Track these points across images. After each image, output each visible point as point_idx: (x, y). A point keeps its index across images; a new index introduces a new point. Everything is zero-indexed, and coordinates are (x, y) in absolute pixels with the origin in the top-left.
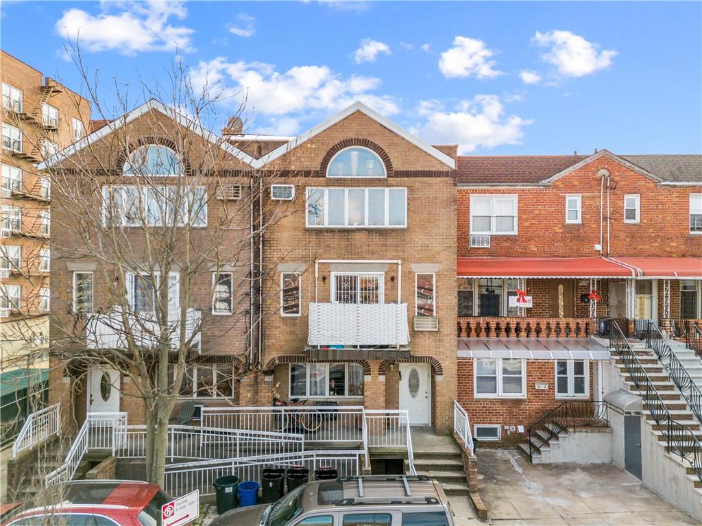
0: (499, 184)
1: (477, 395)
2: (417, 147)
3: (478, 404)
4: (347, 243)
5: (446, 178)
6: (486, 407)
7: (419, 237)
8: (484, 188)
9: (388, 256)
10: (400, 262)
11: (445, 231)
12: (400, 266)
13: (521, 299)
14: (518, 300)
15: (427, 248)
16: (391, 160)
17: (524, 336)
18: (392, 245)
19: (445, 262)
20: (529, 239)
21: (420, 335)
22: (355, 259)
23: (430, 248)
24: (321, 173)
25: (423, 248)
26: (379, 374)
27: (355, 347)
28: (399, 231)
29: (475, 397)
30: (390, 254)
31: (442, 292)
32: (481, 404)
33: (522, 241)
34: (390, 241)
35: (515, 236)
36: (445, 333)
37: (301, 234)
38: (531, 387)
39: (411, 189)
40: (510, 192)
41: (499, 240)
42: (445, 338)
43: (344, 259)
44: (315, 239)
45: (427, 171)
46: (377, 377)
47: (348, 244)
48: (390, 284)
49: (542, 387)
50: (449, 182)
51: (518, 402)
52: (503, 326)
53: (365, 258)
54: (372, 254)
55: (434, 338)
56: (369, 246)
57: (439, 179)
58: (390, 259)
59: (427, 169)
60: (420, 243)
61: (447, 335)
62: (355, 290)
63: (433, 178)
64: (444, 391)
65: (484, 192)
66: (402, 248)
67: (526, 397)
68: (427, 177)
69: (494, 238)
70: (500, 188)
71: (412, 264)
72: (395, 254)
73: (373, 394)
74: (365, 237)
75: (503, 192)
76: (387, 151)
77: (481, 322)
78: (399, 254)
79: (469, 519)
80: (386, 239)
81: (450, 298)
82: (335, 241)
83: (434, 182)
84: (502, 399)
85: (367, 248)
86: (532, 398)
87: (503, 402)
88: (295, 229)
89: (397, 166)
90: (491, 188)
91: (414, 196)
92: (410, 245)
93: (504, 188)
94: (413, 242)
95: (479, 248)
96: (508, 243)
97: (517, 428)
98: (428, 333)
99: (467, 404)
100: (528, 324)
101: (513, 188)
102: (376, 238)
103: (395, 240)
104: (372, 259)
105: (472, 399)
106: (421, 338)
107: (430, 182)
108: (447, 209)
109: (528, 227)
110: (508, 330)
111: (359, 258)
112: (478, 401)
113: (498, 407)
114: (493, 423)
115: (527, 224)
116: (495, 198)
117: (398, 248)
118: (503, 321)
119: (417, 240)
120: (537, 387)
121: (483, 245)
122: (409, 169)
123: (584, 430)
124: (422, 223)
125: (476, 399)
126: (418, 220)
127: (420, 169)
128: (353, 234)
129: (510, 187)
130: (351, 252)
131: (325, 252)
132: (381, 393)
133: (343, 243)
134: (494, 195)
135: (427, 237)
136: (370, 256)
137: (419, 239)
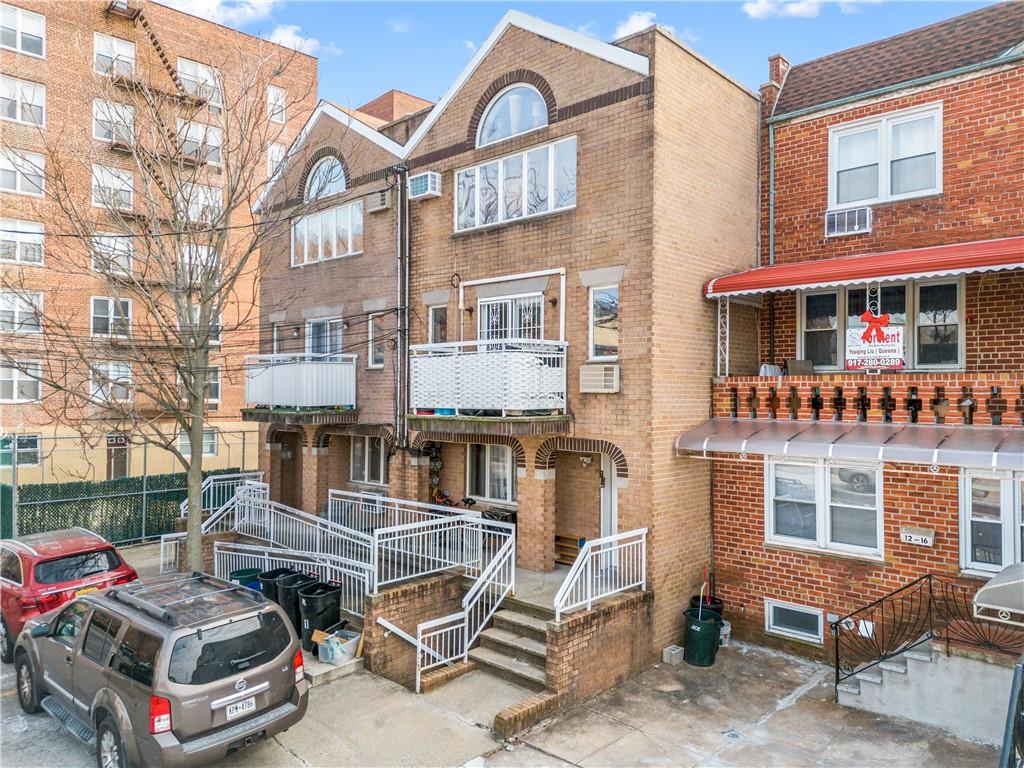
0: (892, 88)
1: (771, 538)
2: (591, 56)
3: (770, 557)
4: (497, 249)
5: (635, 99)
6: (789, 566)
7: (593, 221)
8: (858, 105)
9: (549, 264)
10: (562, 270)
11: (632, 201)
12: (563, 278)
13: (874, 332)
14: (866, 337)
15: (604, 239)
16: (554, 94)
17: (879, 419)
18: (554, 243)
19: (633, 262)
20: (969, 200)
21: (593, 401)
22: (506, 274)
23: (610, 238)
24: (468, 145)
25: (599, 240)
26: (537, 467)
27: (452, 411)
28: (564, 217)
29: (767, 541)
30: (551, 260)
31: (627, 319)
32: (777, 558)
33: (954, 207)
34: (553, 236)
35: (934, 198)
36: (631, 397)
37: (447, 245)
38: (892, 535)
39: (582, 136)
40: (920, 100)
41: (894, 214)
42: (631, 407)
43: (494, 276)
44: (461, 251)
45: (605, 95)
46: (533, 472)
47: (499, 251)
48: (551, 311)
49: (917, 539)
50: (640, 104)
51: (861, 567)
52: (827, 396)
53: (519, 272)
54: (530, 262)
55: (613, 407)
56: (524, 250)
57: (624, 103)
58: (551, 268)
59: (605, 91)
60: (594, 231)
61: (634, 403)
62: (505, 327)
63: (616, 105)
64: (630, 507)
65: (860, 114)
66: (568, 246)
67: (882, 559)
68: (605, 106)
69: (879, 211)
70: (896, 96)
71: (581, 274)
72: (559, 257)
73: (529, 499)
74: (519, 235)
75: (904, 104)
76: (547, 78)
77: (779, 386)
78: (564, 256)
79: (479, 725)
80: (547, 233)
81: (640, 329)
82: (482, 249)
83: (618, 110)
84: (823, 555)
85: (522, 253)
86: (897, 562)
87: (826, 560)
88: (441, 238)
89: (563, 100)
90: (874, 101)
91: (589, 146)
92: (578, 239)
93: (904, 93)
94: (584, 233)
95: (847, 238)
96: (917, 216)
97: (857, 625)
98: (603, 398)
99: (751, 554)
100: (887, 390)
101: (928, 88)
102: (533, 235)
103: (559, 233)
104: (528, 270)
105: (760, 544)
106: (595, 408)
107: (610, 113)
108: (638, 158)
109: (968, 172)
110: (839, 403)
111: (511, 273)
112: (771, 550)
113: (813, 568)
114: (803, 603)
115: (964, 165)
116: (885, 124)
117: (563, 247)
118: (826, 384)
119: (589, 226)
120: (903, 538)
121: (853, 229)
122: (579, 100)
123: (975, 655)
124: (597, 194)
125: (767, 545)
126: (591, 190)
127: (595, 95)
128: (505, 234)
129: (920, 89)
130: (502, 264)
131: (473, 268)
132: (538, 500)
133: (493, 250)
134: (884, 117)
135: (604, 219)
136: (526, 267)
137: (592, 224)
